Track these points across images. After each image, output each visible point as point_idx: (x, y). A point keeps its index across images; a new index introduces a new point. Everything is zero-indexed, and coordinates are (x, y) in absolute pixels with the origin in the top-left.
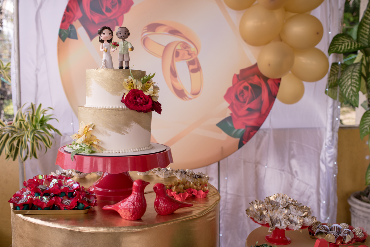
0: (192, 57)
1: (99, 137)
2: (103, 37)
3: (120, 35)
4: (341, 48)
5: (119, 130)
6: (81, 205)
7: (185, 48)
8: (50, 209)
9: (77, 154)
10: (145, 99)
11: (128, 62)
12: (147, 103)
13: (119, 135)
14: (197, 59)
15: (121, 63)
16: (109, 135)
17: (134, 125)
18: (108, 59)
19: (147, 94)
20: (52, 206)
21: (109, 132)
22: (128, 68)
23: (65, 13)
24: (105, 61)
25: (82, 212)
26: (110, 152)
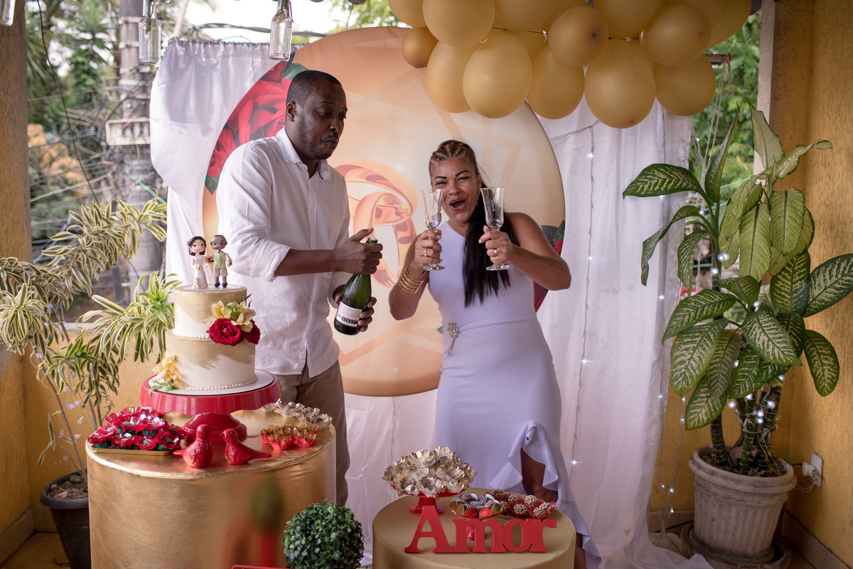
0: (402, 218)
1: (182, 370)
2: (193, 249)
3: (215, 246)
4: (643, 188)
5: (203, 364)
6: (161, 447)
7: (392, 204)
8: (128, 449)
9: (156, 391)
10: (233, 329)
11: (225, 278)
12: (235, 334)
13: (204, 369)
14: (410, 221)
15: (218, 279)
16: (193, 370)
17: (222, 358)
18: (201, 277)
19: (234, 323)
20: (130, 446)
21: (192, 366)
22: (225, 285)
23: (214, 152)
24: (198, 279)
25: (161, 453)
26: (193, 389)
